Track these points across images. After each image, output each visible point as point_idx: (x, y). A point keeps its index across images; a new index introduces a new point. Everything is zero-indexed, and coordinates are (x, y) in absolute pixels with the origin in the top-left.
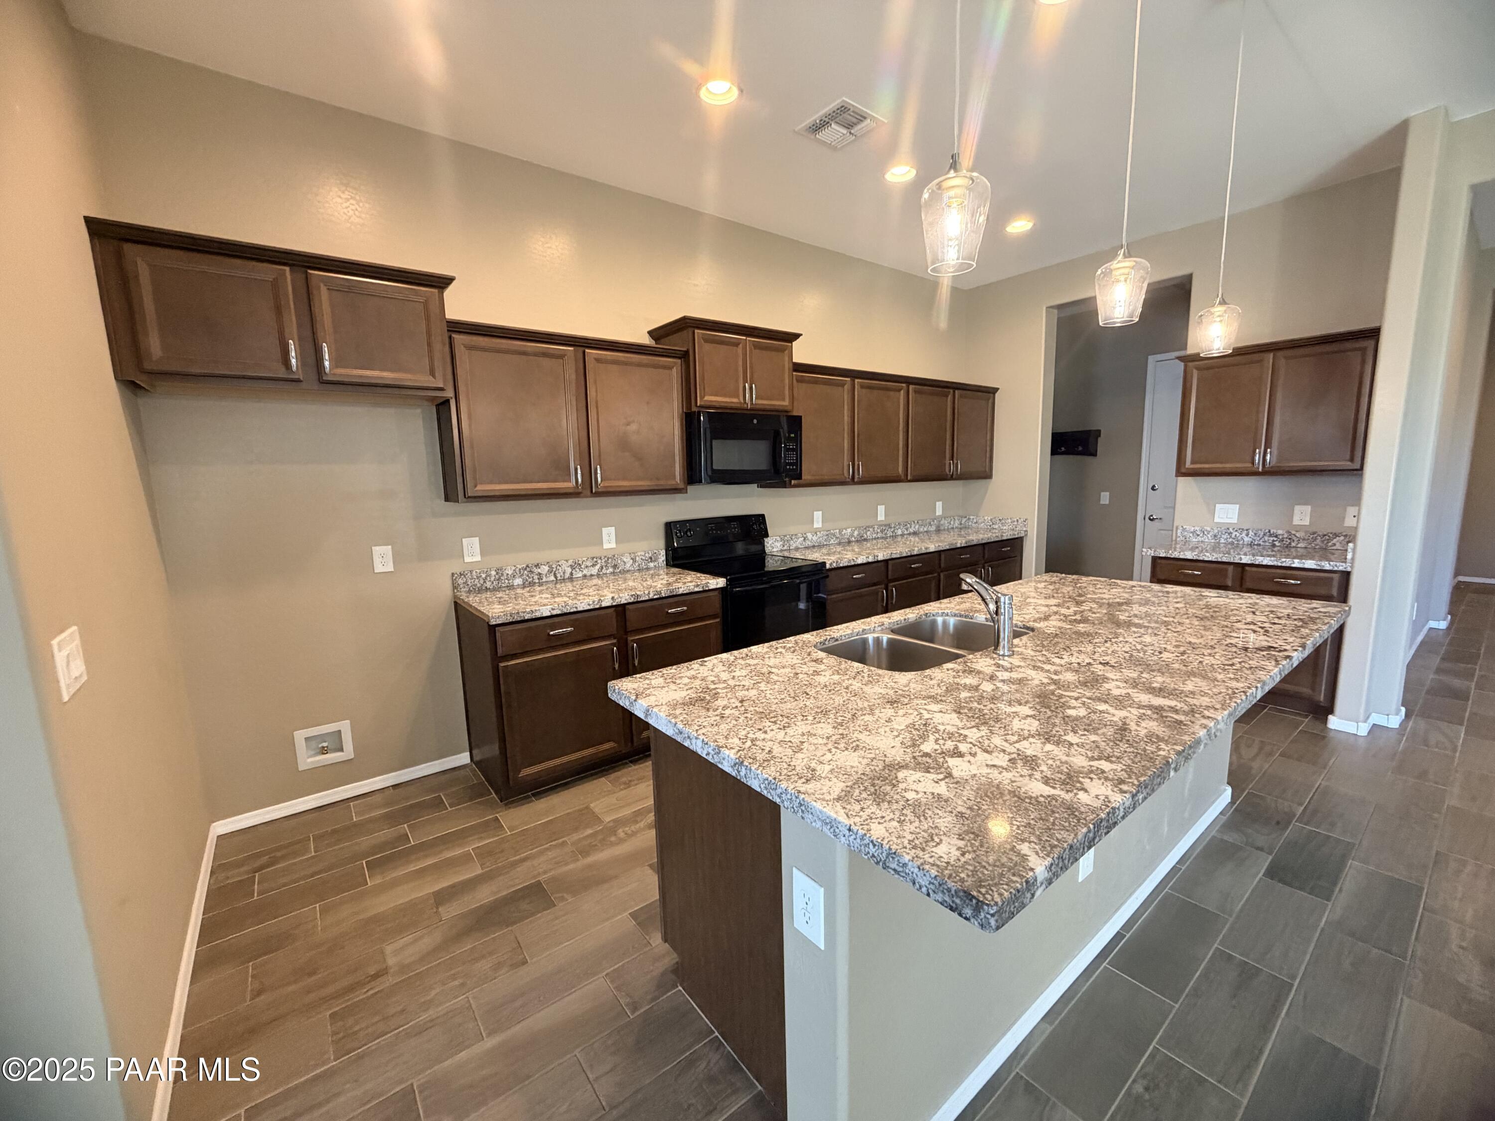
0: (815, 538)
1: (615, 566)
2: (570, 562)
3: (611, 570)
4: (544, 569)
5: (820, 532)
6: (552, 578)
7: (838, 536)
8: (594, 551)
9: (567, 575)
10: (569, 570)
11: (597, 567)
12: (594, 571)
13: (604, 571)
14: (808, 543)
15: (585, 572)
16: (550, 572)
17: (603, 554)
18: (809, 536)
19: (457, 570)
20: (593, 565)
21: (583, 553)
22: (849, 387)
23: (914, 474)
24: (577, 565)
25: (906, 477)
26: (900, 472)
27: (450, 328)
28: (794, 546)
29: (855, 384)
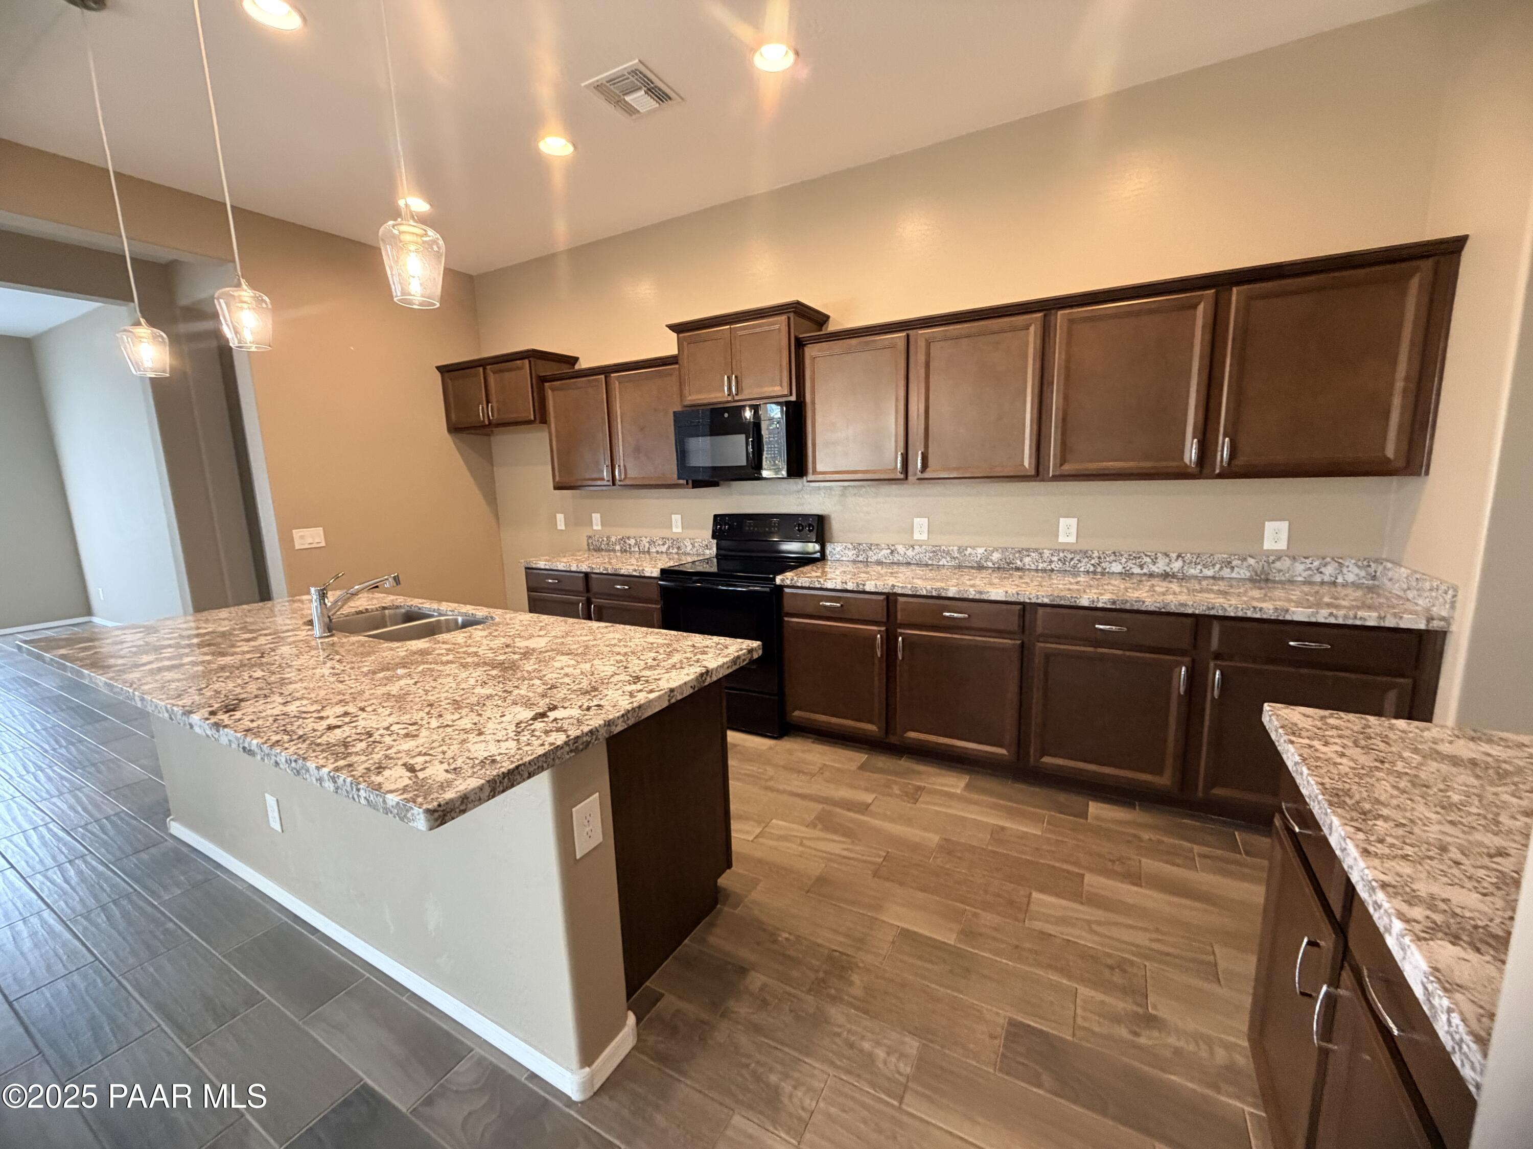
0: (910, 553)
1: (679, 548)
2: (648, 539)
3: (675, 550)
4: (632, 542)
5: (921, 546)
6: (637, 549)
7: (956, 555)
8: (665, 533)
9: (646, 549)
10: (647, 545)
11: (666, 546)
12: (664, 549)
13: (671, 550)
14: (897, 558)
15: (658, 549)
16: (636, 544)
17: (670, 536)
18: (901, 549)
19: (590, 534)
20: (663, 544)
21: (657, 533)
22: (902, 345)
23: (1068, 468)
24: (652, 542)
25: (1038, 474)
26: (1026, 464)
27: (543, 380)
28: (874, 558)
29: (912, 339)
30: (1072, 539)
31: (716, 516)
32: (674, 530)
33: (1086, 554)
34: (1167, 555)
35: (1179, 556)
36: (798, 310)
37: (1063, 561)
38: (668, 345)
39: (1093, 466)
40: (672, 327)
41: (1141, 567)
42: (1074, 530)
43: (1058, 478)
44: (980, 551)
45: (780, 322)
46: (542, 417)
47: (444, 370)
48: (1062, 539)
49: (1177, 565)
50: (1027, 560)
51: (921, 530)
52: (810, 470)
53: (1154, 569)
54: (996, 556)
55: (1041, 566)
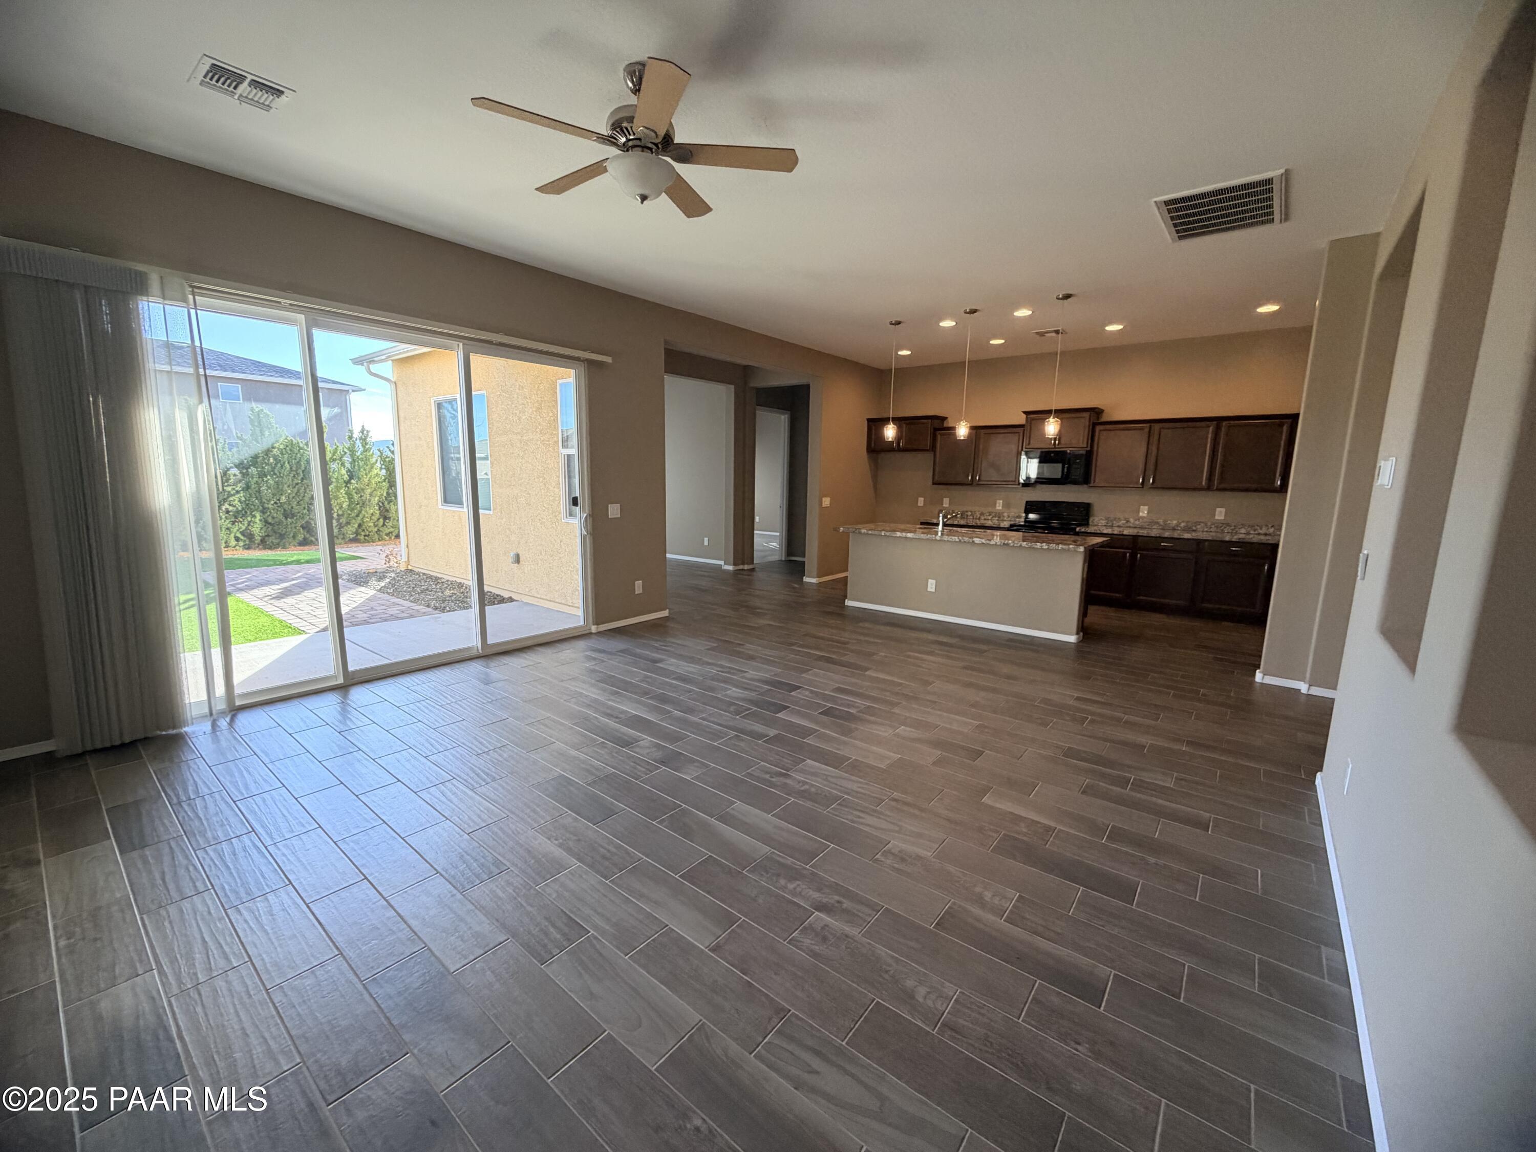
0: (1137, 522)
1: (999, 517)
2: (980, 512)
3: (997, 518)
4: (969, 513)
5: (1143, 519)
7: (1161, 523)
8: (992, 510)
9: (977, 517)
10: (978, 515)
12: (989, 518)
13: (992, 518)
14: (1129, 524)
15: (984, 517)
16: (971, 514)
17: (994, 511)
18: (1132, 520)
19: (941, 509)
20: (989, 515)
21: (987, 510)
22: (1147, 430)
23: (1222, 486)
24: (982, 514)
25: (1209, 488)
26: (1204, 483)
27: (936, 430)
28: (1117, 524)
29: (1152, 429)
30: (1222, 518)
31: (1027, 502)
32: (998, 508)
33: (1228, 525)
34: (1267, 526)
35: (1272, 526)
36: (1096, 412)
37: (1217, 527)
38: (1021, 419)
39: (1236, 486)
40: (1025, 412)
41: (1255, 531)
42: (1223, 514)
43: (1218, 490)
44: (1175, 522)
45: (1086, 415)
46: (933, 448)
47: (869, 420)
48: (1217, 517)
49: (1271, 530)
50: (1199, 527)
51: (1144, 512)
52: (1092, 482)
53: (1261, 532)
54: (1182, 525)
55: (1206, 529)
